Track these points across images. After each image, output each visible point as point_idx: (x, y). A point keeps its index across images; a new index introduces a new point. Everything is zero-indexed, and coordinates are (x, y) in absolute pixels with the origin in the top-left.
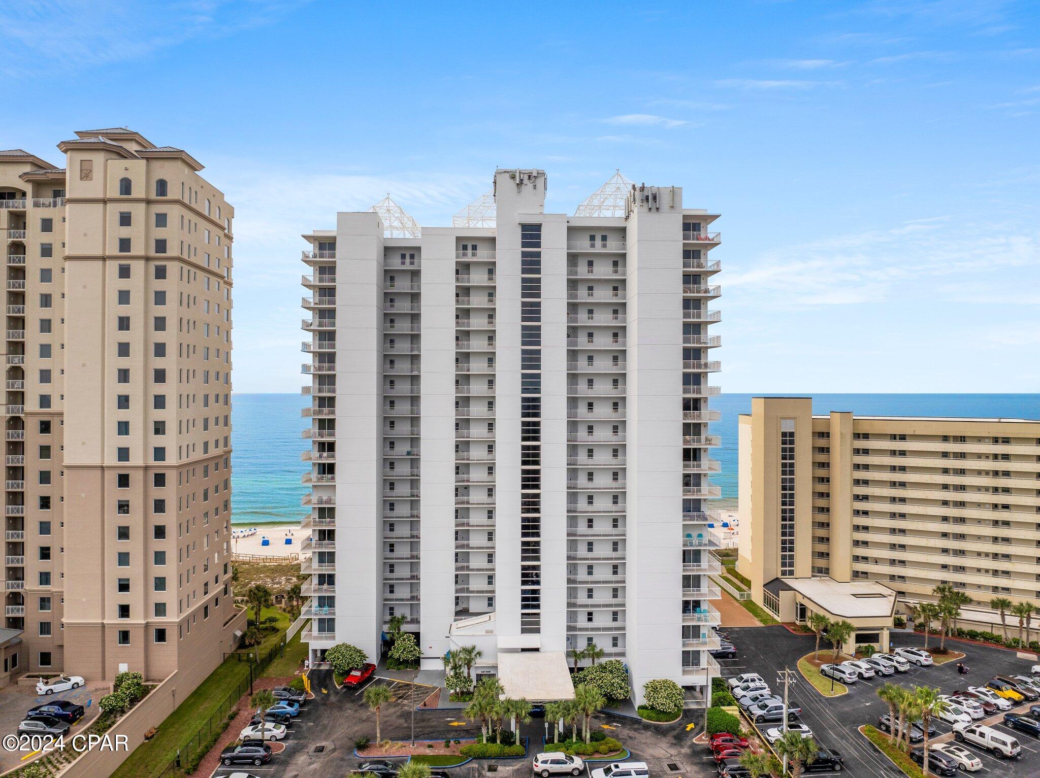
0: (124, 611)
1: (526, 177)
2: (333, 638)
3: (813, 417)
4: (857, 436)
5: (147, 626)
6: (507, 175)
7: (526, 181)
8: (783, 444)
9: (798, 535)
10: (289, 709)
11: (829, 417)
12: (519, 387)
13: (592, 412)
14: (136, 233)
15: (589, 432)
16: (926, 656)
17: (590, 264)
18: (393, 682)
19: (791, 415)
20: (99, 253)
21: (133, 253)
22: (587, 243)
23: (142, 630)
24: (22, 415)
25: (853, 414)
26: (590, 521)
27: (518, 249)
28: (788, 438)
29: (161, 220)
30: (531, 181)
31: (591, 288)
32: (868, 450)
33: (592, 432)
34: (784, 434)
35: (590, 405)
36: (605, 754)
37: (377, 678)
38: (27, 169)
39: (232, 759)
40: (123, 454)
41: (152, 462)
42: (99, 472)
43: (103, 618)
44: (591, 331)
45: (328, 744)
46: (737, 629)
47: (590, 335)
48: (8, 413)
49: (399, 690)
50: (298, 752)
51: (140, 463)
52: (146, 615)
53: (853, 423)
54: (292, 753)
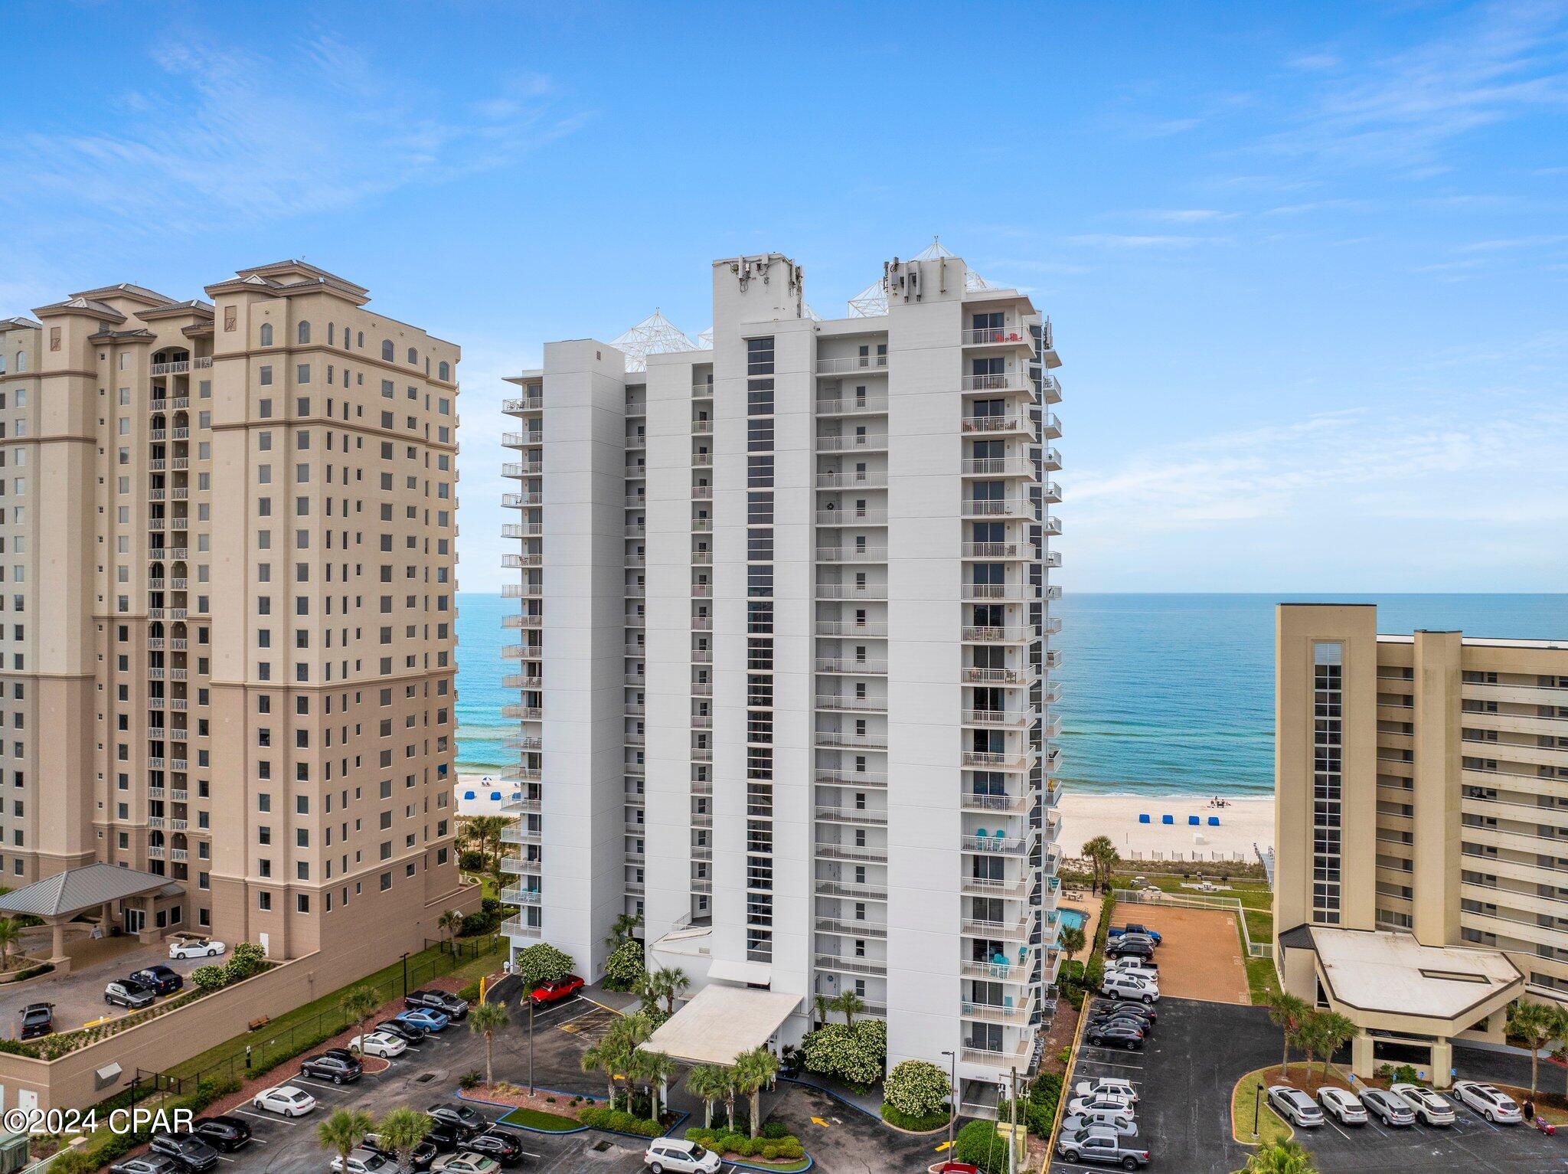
0: (266, 867)
1: (754, 266)
2: (538, 934)
3: (1380, 638)
4: (1472, 676)
5: (288, 889)
6: (728, 267)
7: (754, 273)
8: (1317, 687)
9: (1346, 851)
10: (430, 1020)
11: (1411, 639)
12: (744, 586)
13: (864, 625)
14: (275, 391)
15: (858, 657)
16: (1504, 1105)
17: (861, 392)
18: (597, 1006)
19: (1334, 635)
20: (241, 420)
21: (274, 418)
22: (855, 358)
23: (282, 894)
24: (185, 621)
25: (1463, 634)
26: (861, 797)
27: (744, 377)
28: (1329, 678)
29: (304, 376)
30: (762, 273)
31: (861, 431)
32: (1496, 703)
33: (864, 657)
34: (1320, 669)
35: (861, 615)
36: (768, 1159)
37: (581, 997)
38: (190, 322)
39: (311, 1069)
40: (264, 670)
41: (294, 682)
42: (242, 691)
43: (246, 874)
44: (861, 498)
45: (440, 1073)
46: (1193, 1004)
47: (861, 504)
48: (173, 618)
49: (592, 1019)
50: (399, 1076)
51: (280, 683)
52: (287, 876)
53: (1462, 651)
54: (388, 1077)
